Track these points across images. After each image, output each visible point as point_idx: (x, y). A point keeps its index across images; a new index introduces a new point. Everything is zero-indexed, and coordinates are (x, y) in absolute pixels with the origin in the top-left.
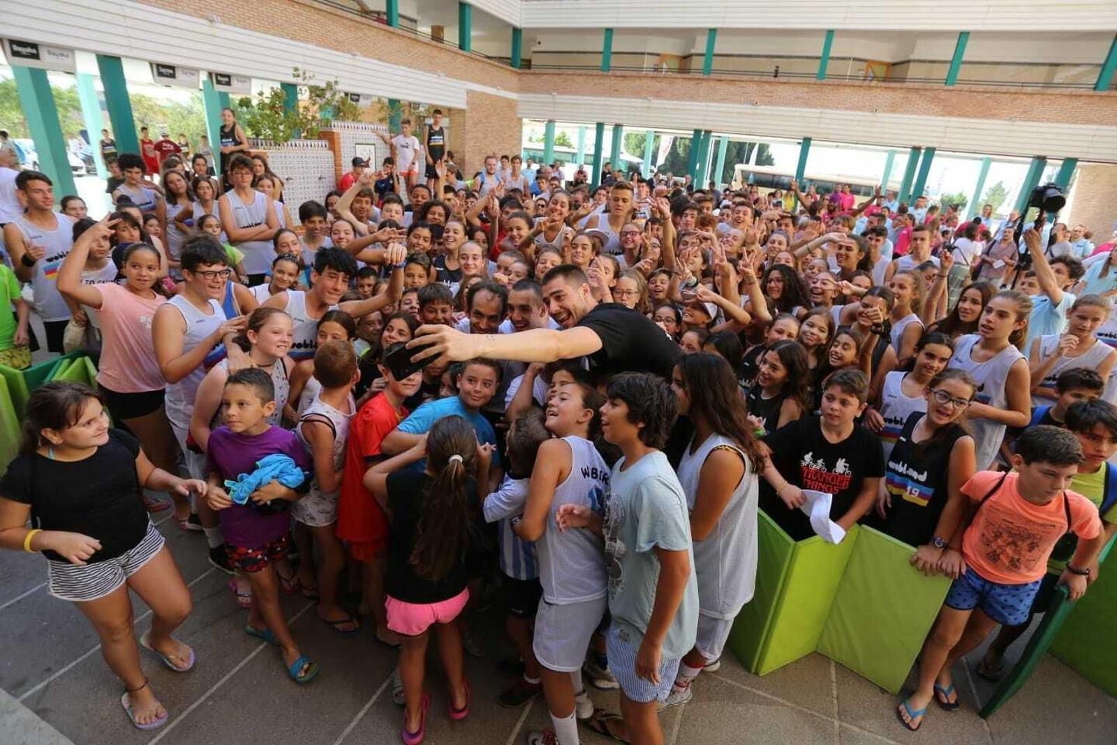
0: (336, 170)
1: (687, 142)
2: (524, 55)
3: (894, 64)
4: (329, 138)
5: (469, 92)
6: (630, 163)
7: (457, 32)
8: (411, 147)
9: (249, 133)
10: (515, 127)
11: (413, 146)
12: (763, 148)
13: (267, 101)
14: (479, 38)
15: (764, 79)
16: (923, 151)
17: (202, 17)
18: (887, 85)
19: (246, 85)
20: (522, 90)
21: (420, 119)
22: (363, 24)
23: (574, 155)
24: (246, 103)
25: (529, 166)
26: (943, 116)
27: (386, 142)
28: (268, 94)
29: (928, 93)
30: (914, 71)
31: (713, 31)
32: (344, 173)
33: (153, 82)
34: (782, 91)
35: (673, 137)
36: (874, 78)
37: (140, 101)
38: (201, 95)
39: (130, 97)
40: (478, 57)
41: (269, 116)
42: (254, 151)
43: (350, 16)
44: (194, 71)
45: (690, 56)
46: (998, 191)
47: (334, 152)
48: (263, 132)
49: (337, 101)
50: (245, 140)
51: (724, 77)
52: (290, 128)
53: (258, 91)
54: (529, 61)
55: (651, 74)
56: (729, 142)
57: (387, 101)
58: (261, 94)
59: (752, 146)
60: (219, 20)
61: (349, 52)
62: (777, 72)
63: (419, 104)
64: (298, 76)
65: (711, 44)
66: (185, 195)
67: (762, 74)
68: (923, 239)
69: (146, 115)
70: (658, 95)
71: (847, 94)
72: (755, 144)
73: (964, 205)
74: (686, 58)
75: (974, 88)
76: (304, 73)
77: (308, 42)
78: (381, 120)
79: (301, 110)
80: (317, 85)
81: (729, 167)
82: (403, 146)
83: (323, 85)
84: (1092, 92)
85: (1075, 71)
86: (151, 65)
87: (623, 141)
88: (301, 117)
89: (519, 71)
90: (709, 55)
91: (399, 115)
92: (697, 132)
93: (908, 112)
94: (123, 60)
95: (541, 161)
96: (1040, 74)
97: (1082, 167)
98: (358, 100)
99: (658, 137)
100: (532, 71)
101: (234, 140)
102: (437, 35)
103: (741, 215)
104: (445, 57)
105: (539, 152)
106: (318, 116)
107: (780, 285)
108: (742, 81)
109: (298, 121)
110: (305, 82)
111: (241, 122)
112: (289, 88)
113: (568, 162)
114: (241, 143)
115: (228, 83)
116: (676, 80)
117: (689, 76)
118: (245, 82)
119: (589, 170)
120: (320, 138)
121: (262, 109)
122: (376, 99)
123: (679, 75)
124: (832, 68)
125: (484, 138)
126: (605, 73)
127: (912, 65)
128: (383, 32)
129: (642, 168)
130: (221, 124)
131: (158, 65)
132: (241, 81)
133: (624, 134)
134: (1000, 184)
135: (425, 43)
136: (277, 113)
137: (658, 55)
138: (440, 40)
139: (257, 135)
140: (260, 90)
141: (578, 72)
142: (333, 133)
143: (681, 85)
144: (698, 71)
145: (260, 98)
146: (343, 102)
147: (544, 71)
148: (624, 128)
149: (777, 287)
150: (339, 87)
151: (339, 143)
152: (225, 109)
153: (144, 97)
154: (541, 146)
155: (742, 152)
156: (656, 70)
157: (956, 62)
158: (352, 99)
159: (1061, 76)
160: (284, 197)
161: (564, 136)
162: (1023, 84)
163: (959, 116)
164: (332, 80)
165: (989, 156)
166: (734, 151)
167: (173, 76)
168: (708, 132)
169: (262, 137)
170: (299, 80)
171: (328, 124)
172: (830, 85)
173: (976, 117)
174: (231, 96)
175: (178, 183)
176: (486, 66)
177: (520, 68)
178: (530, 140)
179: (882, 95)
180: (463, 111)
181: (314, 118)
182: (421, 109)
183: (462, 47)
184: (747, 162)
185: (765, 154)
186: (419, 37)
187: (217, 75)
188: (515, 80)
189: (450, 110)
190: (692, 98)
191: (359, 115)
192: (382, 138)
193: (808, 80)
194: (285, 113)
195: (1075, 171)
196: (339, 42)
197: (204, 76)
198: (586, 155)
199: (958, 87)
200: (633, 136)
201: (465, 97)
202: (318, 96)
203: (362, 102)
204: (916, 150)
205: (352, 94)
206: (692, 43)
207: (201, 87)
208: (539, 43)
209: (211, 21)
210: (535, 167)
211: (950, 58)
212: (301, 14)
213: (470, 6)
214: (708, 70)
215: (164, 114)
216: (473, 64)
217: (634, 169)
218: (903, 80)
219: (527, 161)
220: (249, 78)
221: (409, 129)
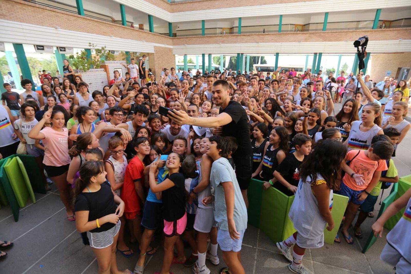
0: (108, 79)
1: (235, 58)
2: (173, 32)
3: (304, 25)
4: (104, 67)
5: (155, 47)
6: (216, 67)
7: (148, 26)
8: (135, 68)
9: (74, 68)
10: (173, 58)
11: (136, 68)
12: (262, 58)
13: (80, 56)
14: (156, 27)
15: (260, 34)
16: (318, 54)
17: (53, 27)
18: (303, 32)
19: (71, 51)
20: (174, 44)
21: (138, 58)
22: (113, 25)
23: (195, 66)
24: (72, 57)
25: (179, 72)
26: (323, 41)
27: (126, 67)
28: (80, 53)
29: (317, 34)
30: (311, 27)
31: (240, 19)
32: (111, 80)
33: (35, 52)
34: (267, 37)
35: (230, 57)
36: (298, 30)
37: (31, 60)
38: (55, 55)
39: (27, 58)
40: (157, 34)
41: (81, 61)
42: (76, 74)
43: (108, 23)
44: (51, 47)
45: (233, 28)
46: (345, 66)
47: (107, 73)
48: (79, 67)
49: (106, 54)
50: (73, 71)
51: (246, 34)
52: (89, 65)
53: (76, 52)
54: (176, 34)
55: (220, 35)
56: (250, 57)
57: (125, 52)
58: (77, 53)
59: (258, 57)
60: (59, 28)
61: (109, 36)
62: (264, 31)
63: (137, 53)
64: (91, 46)
65: (240, 23)
66: (50, 93)
67: (259, 32)
68: (320, 85)
69: (34, 64)
70: (223, 42)
71: (289, 37)
72: (259, 57)
73: (334, 72)
74: (232, 28)
75: (333, 31)
76: (93, 45)
77: (93, 33)
78: (123, 59)
79: (93, 58)
80: (98, 48)
81: (251, 66)
82: (132, 68)
83: (100, 48)
84: (372, 30)
85: (365, 23)
86: (34, 46)
87: (212, 60)
88: (93, 60)
89: (172, 38)
90: (240, 27)
91: (130, 57)
92: (238, 54)
93: (311, 41)
94: (23, 45)
95: (183, 69)
96: (354, 25)
97: (372, 55)
98: (114, 53)
99: (225, 57)
100: (177, 37)
101: (69, 71)
102: (141, 27)
103: (253, 82)
104: (145, 35)
105: (182, 66)
106: (100, 60)
107: (271, 105)
108: (252, 35)
109: (92, 62)
110: (94, 48)
111: (70, 64)
112: (88, 51)
113: (193, 69)
114: (71, 72)
115: (65, 51)
116: (229, 37)
117: (234, 35)
118: (71, 49)
119: (201, 71)
120: (101, 68)
121: (78, 59)
122: (120, 52)
123: (230, 35)
124: (283, 28)
125: (162, 63)
126: (203, 36)
127: (310, 25)
128: (121, 28)
129: (220, 69)
130: (63, 65)
131: (37, 46)
132: (69, 49)
133: (212, 57)
134: (346, 64)
135: (137, 31)
136: (84, 60)
137: (222, 28)
138: (143, 29)
139: (77, 68)
140: (77, 52)
141: (194, 36)
142: (106, 65)
143: (231, 38)
144: (236, 33)
145: (77, 55)
146: (109, 54)
147: (181, 37)
148: (212, 55)
149: (270, 106)
150: (106, 49)
151: (108, 69)
152: (65, 60)
153: (32, 58)
154: (183, 64)
155: (255, 60)
156: (221, 33)
157: (325, 23)
158: (112, 53)
159: (361, 25)
160: (89, 90)
161: (191, 60)
162: (349, 29)
163: (329, 41)
164: (104, 46)
165: (341, 54)
166: (252, 60)
167: (43, 49)
168: (242, 54)
169: (79, 69)
170: (91, 47)
171: (103, 62)
172: (283, 34)
173: (334, 41)
174: (66, 55)
175: (47, 89)
176: (160, 37)
177: (172, 37)
178: (179, 62)
179: (301, 36)
180: (153, 54)
181: (98, 60)
182: (138, 54)
183: (150, 31)
184: (258, 63)
185: (263, 60)
186: (134, 29)
187: (60, 48)
188: (171, 41)
189: (148, 54)
190: (235, 42)
191: (115, 58)
192: (124, 66)
193: (275, 33)
194: (87, 60)
195: (370, 57)
196: (105, 33)
197: (55, 49)
198: (199, 66)
199: (327, 31)
200: (216, 58)
201: (153, 49)
202: (99, 52)
203: (116, 53)
204: (316, 54)
205: (111, 51)
206: (233, 23)
207: (54, 52)
208: (179, 27)
209: (56, 28)
210: (181, 72)
211: (323, 22)
212: (90, 24)
213: (152, 16)
214: (240, 32)
215: (41, 64)
216: (155, 37)
217: (217, 69)
218: (308, 30)
219: (178, 70)
220: (72, 48)
221: (134, 61)
